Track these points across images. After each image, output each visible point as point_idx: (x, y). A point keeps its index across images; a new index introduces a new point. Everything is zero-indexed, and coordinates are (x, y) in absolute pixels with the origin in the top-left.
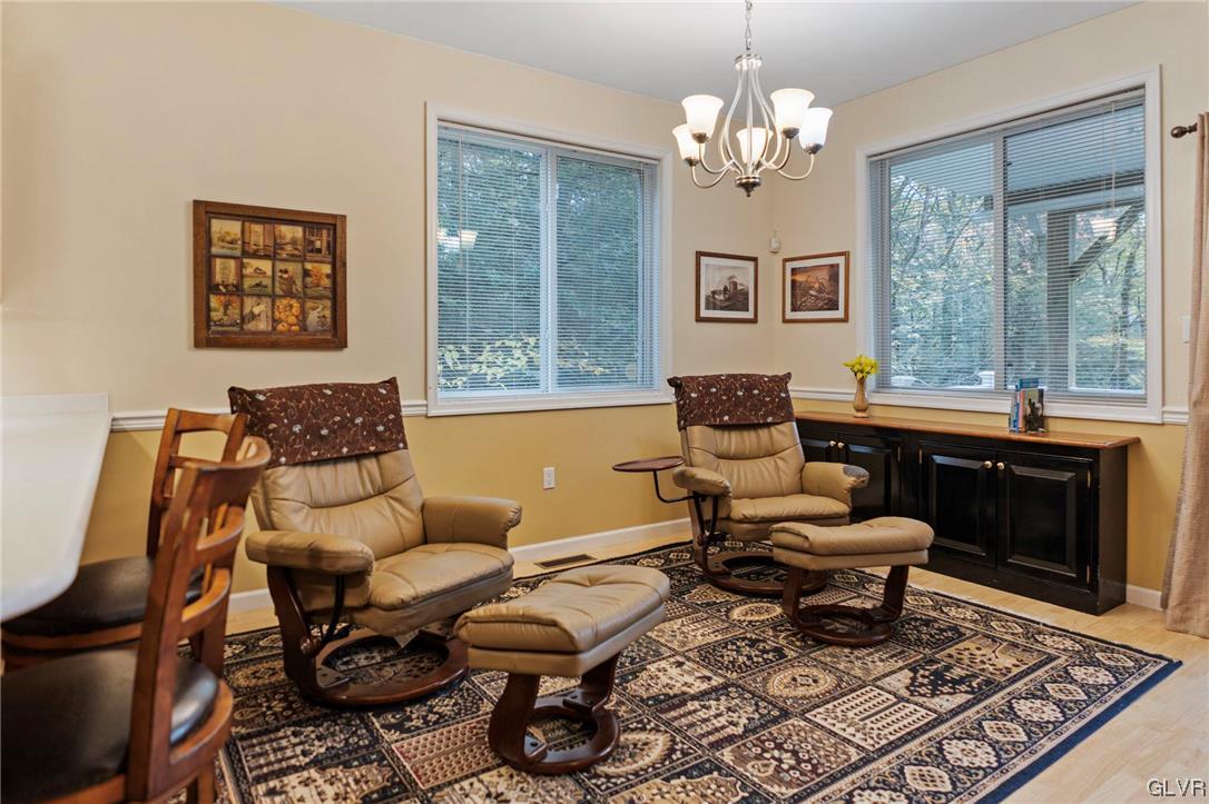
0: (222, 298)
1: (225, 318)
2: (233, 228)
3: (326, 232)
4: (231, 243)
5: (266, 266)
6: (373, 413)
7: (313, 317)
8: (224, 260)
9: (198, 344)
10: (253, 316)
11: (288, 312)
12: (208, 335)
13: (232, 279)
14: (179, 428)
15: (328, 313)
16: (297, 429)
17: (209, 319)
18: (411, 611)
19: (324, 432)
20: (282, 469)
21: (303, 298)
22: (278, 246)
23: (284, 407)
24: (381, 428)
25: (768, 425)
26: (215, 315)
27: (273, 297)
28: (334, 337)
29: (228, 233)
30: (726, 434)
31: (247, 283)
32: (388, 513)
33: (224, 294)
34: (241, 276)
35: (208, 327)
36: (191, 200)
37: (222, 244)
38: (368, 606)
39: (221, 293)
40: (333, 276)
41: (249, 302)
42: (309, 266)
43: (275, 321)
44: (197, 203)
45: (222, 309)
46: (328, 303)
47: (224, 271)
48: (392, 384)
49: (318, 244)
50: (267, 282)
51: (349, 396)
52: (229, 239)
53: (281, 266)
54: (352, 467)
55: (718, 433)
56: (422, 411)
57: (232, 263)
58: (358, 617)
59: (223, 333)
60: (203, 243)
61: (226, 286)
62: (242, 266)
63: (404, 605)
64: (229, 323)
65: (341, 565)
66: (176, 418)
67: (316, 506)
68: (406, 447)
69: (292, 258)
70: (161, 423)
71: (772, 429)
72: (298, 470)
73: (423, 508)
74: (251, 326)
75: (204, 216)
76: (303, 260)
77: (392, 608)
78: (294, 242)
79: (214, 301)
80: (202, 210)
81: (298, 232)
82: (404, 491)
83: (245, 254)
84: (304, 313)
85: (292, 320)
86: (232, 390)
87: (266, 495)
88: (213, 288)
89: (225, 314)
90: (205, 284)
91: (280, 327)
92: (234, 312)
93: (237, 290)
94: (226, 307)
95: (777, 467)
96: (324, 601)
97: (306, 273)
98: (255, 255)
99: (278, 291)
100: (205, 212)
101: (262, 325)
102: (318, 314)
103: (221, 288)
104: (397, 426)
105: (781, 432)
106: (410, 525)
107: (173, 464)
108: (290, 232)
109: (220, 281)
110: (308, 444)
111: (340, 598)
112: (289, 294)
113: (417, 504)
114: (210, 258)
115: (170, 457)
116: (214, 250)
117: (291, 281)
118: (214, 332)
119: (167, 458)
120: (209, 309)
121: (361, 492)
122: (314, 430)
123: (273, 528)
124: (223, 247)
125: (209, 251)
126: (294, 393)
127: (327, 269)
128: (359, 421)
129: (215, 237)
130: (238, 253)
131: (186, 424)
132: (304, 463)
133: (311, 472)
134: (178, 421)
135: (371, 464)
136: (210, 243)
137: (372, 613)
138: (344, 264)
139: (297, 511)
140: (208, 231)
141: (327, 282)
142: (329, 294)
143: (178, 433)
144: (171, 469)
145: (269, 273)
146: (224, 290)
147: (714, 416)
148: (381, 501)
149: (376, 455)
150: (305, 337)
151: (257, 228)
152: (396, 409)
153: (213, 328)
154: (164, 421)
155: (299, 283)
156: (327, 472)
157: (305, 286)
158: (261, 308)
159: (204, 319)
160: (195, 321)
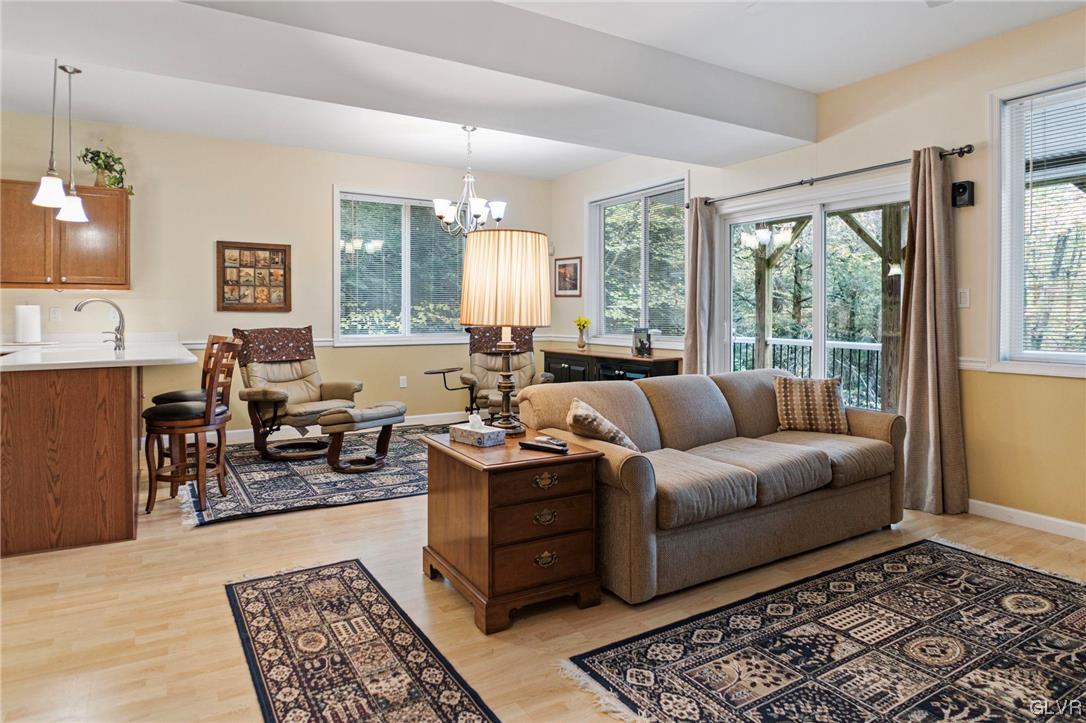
0: (230, 287)
1: (232, 297)
2: (235, 253)
3: (281, 253)
4: (235, 261)
5: (251, 271)
6: (298, 342)
7: (274, 296)
8: (231, 269)
9: (219, 310)
10: (245, 296)
11: (262, 294)
12: (224, 305)
13: (235, 278)
15: (282, 294)
16: (262, 347)
17: (224, 297)
18: (304, 418)
19: (275, 349)
20: (254, 364)
21: (269, 286)
22: (257, 261)
23: (256, 337)
24: (302, 349)
25: (518, 353)
26: (227, 296)
27: (255, 286)
28: (286, 306)
29: (233, 256)
30: (494, 358)
31: (242, 280)
32: (304, 387)
33: (231, 285)
34: (239, 277)
35: (224, 302)
36: (216, 241)
37: (230, 261)
38: (286, 415)
39: (229, 285)
40: (284, 276)
41: (243, 289)
42: (272, 271)
43: (256, 298)
44: (218, 243)
45: (230, 293)
46: (282, 289)
47: (231, 274)
48: (309, 329)
49: (277, 260)
50: (252, 279)
51: (286, 333)
52: (233, 259)
53: (258, 271)
54: (288, 365)
55: (489, 357)
56: (331, 344)
57: (235, 270)
58: (283, 420)
59: (231, 304)
60: (221, 261)
61: (232, 282)
62: (239, 271)
63: (300, 415)
64: (233, 299)
65: (275, 397)
67: (269, 381)
68: (314, 358)
69: (264, 267)
71: (520, 356)
72: (262, 365)
73: (321, 386)
74: (243, 301)
75: (221, 248)
76: (269, 268)
77: (295, 415)
78: (265, 259)
79: (227, 289)
81: (267, 254)
82: (313, 378)
83: (241, 265)
84: (269, 293)
85: (264, 297)
86: (234, 330)
87: (248, 374)
88: (226, 283)
89: (231, 295)
90: (222, 281)
91: (258, 301)
92: (236, 294)
93: (237, 283)
94: (232, 291)
95: (520, 375)
96: (269, 415)
97: (271, 274)
98: (246, 266)
99: (257, 283)
100: (222, 246)
101: (249, 300)
102: (277, 294)
103: (230, 282)
104: (311, 348)
105: (525, 358)
106: (315, 392)
107: (210, 356)
108: (262, 254)
109: (229, 279)
110: (267, 354)
111: (275, 412)
112: (262, 285)
113: (318, 384)
114: (224, 268)
116: (227, 264)
117: (263, 278)
118: (226, 304)
120: (224, 293)
121: (291, 377)
122: (270, 348)
123: (250, 386)
124: (230, 263)
125: (224, 265)
126: (261, 332)
127: (281, 272)
128: (291, 345)
129: (226, 258)
130: (238, 265)
132: (265, 362)
133: (268, 366)
135: (297, 365)
136: (224, 261)
137: (287, 417)
138: (290, 269)
139: (260, 381)
140: (224, 255)
141: (281, 279)
142: (282, 284)
144: (210, 358)
145: (253, 275)
147: (487, 348)
148: (301, 381)
149: (299, 361)
150: (270, 306)
151: (247, 253)
152: (310, 341)
153: (226, 302)
155: (267, 279)
156: (276, 367)
157: (270, 281)
158: (248, 292)
159: (221, 297)
160: (218, 299)
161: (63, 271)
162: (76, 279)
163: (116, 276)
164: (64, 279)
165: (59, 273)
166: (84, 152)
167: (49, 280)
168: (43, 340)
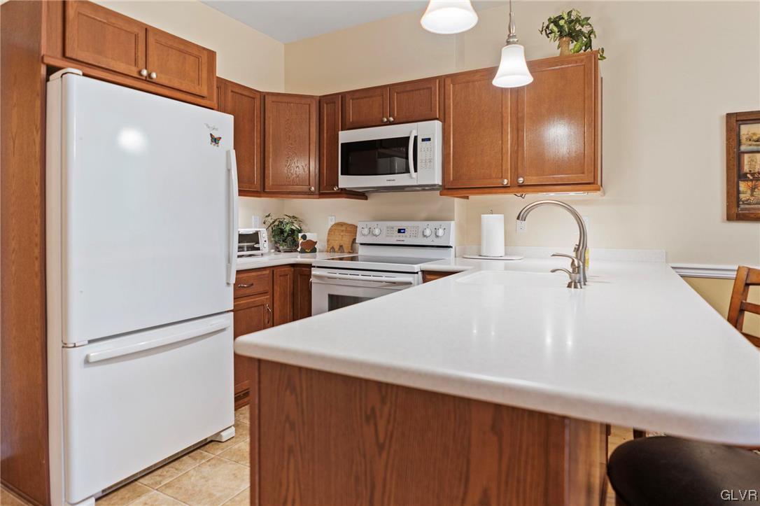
0: (750, 183)
1: (752, 198)
4: (757, 141)
8: (750, 155)
9: (730, 218)
12: (738, 212)
13: (757, 168)
14: (748, 282)
17: (738, 199)
26: (742, 196)
29: (754, 134)
33: (752, 180)
35: (738, 206)
36: (725, 114)
37: (750, 143)
39: (748, 180)
44: (729, 116)
45: (749, 192)
47: (751, 163)
52: (755, 138)
57: (757, 155)
59: (749, 209)
60: (734, 143)
61: (753, 174)
64: (755, 201)
66: (746, 273)
70: (734, 274)
75: (735, 124)
79: (743, 186)
80: (733, 120)
88: (742, 177)
89: (752, 195)
90: (736, 175)
94: (753, 190)
100: (736, 121)
103: (748, 175)
107: (744, 308)
109: (748, 171)
114: (740, 155)
115: (742, 302)
116: (743, 148)
118: (742, 210)
119: (739, 303)
120: (739, 192)
124: (750, 145)
125: (739, 150)
129: (743, 138)
131: (753, 279)
134: (748, 275)
136: (739, 143)
140: (738, 135)
143: (747, 285)
144: (741, 311)
146: (751, 178)
153: (742, 206)
154: (735, 273)
159: (735, 200)
160: (728, 202)
161: (520, 171)
162: (533, 180)
163: (583, 173)
164: (521, 180)
165: (516, 174)
166: (546, 23)
167: (506, 182)
168: (506, 254)
